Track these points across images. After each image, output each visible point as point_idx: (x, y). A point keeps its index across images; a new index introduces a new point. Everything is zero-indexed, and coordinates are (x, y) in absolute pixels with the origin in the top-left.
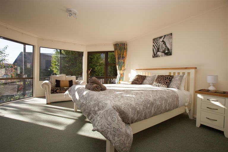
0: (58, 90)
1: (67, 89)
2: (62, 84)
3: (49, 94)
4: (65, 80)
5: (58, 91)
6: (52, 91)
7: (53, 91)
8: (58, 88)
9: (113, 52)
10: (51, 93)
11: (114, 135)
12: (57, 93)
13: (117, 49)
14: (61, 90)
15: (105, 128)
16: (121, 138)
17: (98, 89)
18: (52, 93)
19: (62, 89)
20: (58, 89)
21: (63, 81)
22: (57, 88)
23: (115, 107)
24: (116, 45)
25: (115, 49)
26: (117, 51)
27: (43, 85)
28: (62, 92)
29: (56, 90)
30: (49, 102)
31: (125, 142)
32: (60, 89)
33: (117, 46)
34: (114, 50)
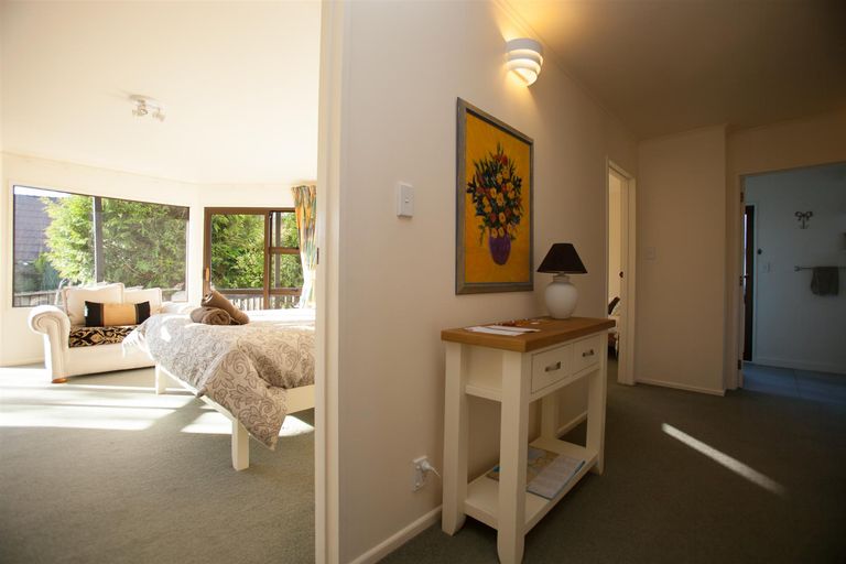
0: (97, 335)
1: (129, 329)
2: (109, 316)
3: (63, 349)
4: (120, 302)
5: (95, 338)
6: (75, 340)
7: (78, 340)
8: (97, 329)
9: (292, 210)
10: (70, 347)
11: (239, 399)
12: (94, 344)
13: (302, 201)
14: (108, 334)
15: (221, 387)
16: (253, 404)
17: (223, 320)
18: (72, 345)
19: (112, 331)
20: (96, 332)
21: (111, 305)
22: (91, 329)
23: (245, 348)
24: (299, 190)
25: (299, 203)
26: (302, 209)
27: (36, 321)
28: (113, 339)
29: (90, 335)
30: (61, 375)
31: (263, 413)
32: (105, 332)
33: (302, 195)
34: (293, 206)
